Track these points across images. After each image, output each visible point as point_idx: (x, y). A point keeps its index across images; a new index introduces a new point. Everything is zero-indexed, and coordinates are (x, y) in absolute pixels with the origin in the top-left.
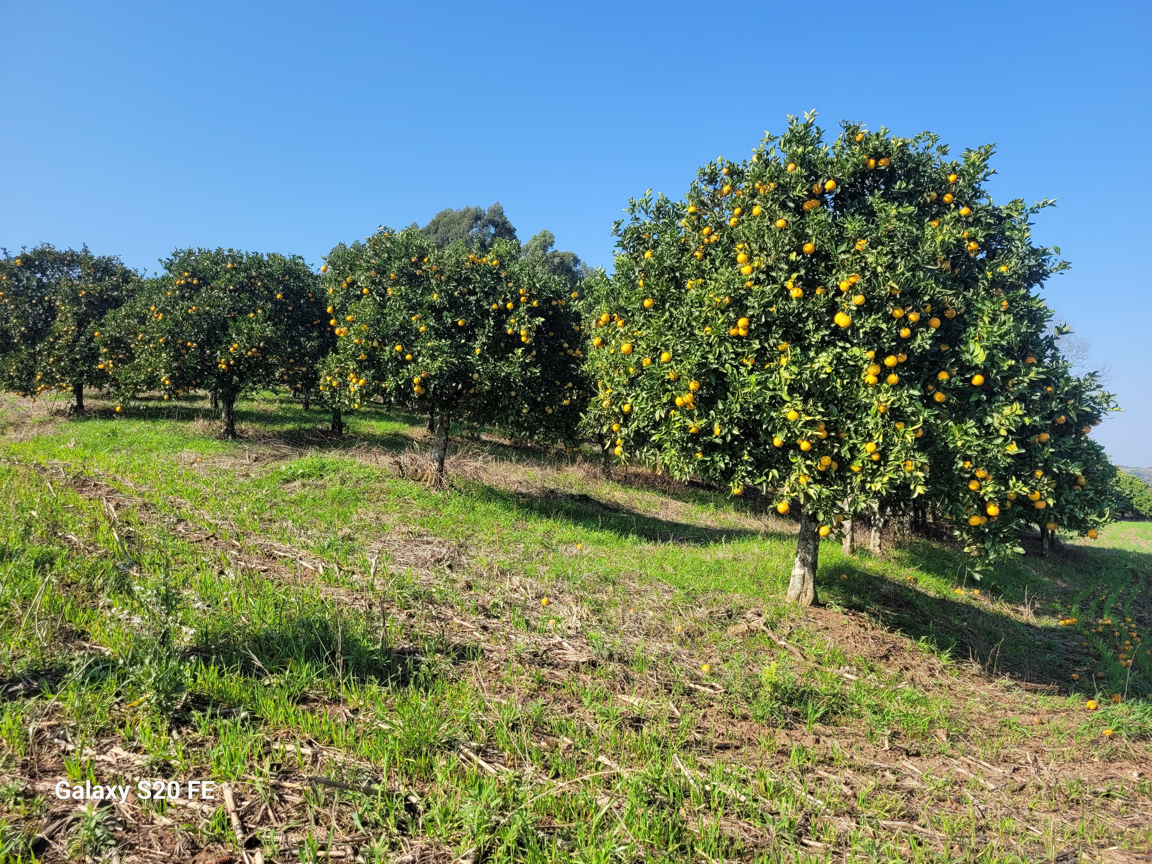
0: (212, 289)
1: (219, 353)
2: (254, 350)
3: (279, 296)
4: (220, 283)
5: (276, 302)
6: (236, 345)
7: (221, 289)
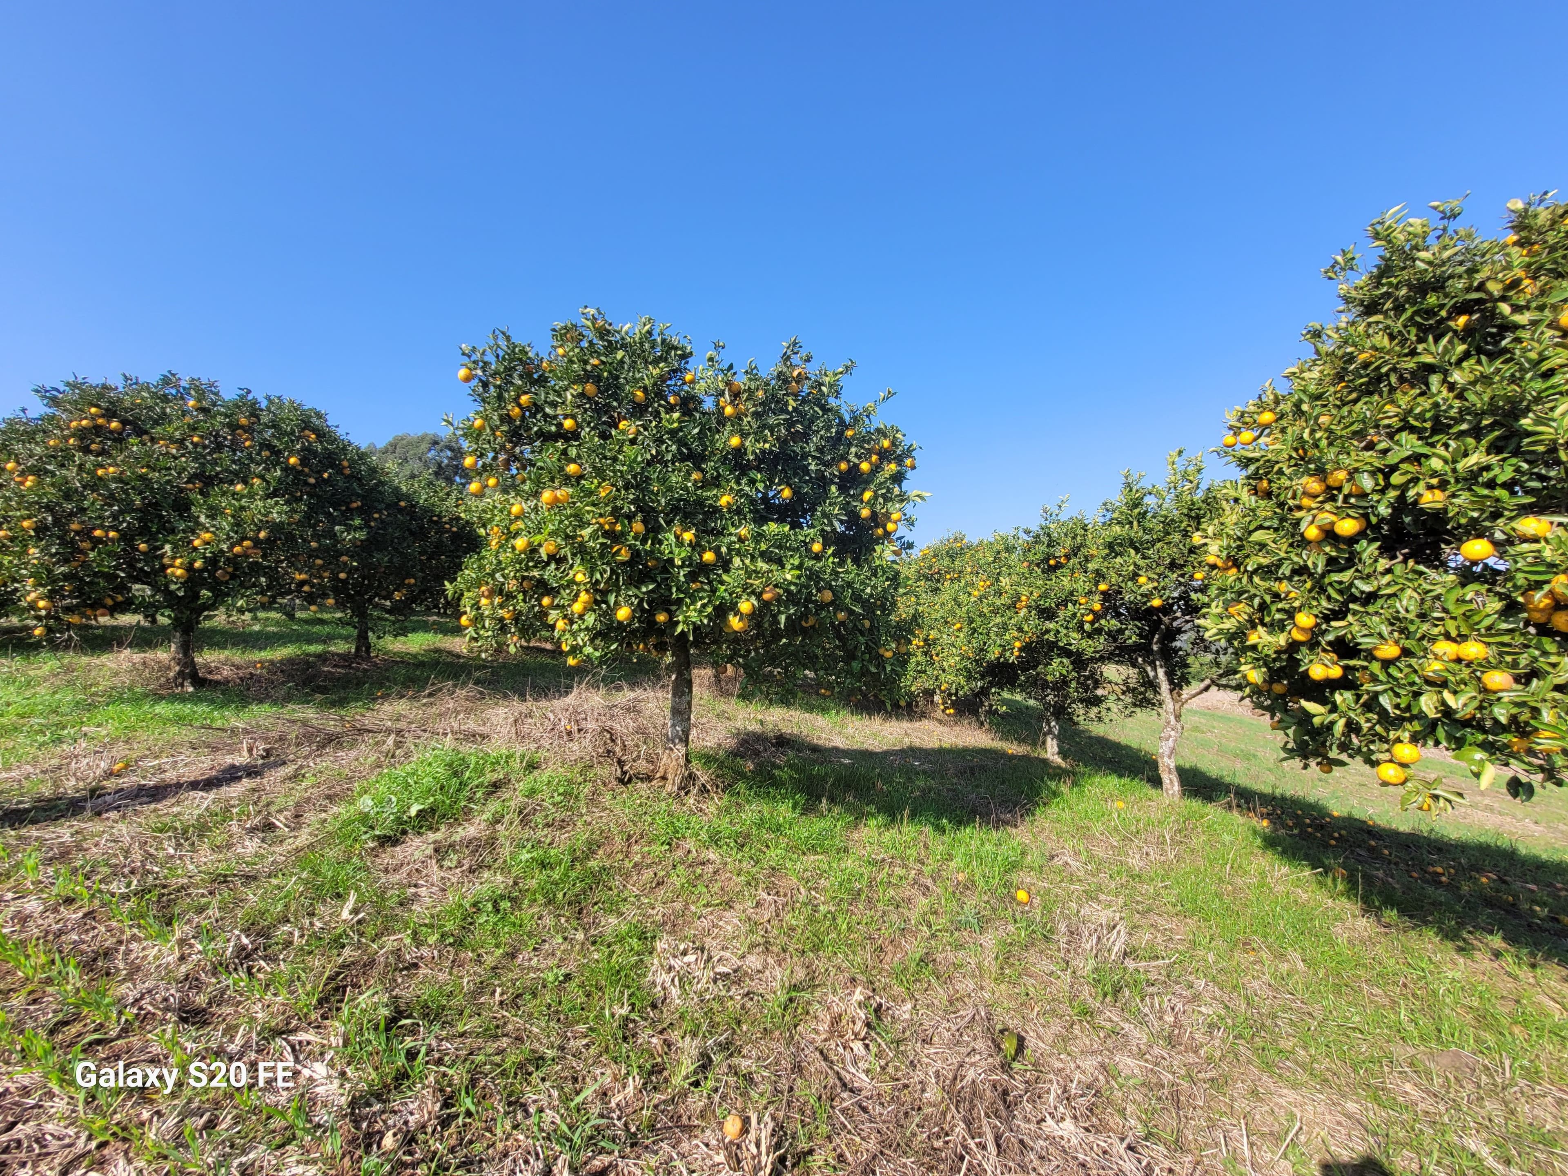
0: (153, 440)
1: (168, 547)
2: (247, 543)
3: (292, 460)
4: (175, 429)
5: (287, 469)
6: (207, 536)
7: (171, 439)
